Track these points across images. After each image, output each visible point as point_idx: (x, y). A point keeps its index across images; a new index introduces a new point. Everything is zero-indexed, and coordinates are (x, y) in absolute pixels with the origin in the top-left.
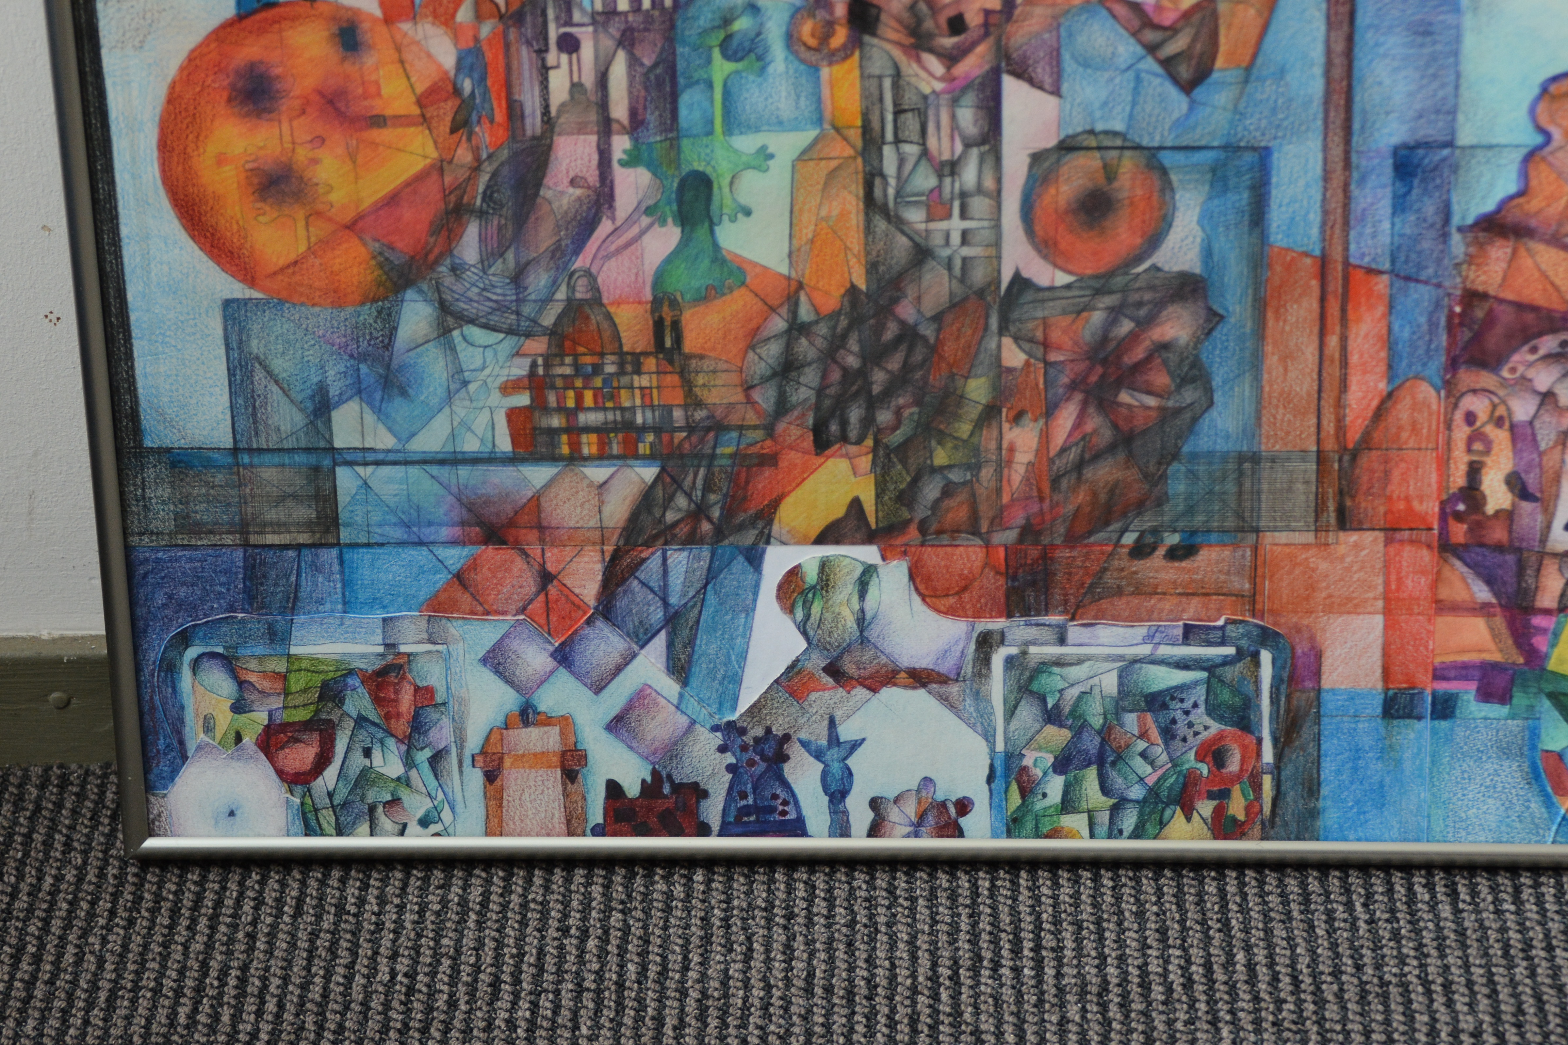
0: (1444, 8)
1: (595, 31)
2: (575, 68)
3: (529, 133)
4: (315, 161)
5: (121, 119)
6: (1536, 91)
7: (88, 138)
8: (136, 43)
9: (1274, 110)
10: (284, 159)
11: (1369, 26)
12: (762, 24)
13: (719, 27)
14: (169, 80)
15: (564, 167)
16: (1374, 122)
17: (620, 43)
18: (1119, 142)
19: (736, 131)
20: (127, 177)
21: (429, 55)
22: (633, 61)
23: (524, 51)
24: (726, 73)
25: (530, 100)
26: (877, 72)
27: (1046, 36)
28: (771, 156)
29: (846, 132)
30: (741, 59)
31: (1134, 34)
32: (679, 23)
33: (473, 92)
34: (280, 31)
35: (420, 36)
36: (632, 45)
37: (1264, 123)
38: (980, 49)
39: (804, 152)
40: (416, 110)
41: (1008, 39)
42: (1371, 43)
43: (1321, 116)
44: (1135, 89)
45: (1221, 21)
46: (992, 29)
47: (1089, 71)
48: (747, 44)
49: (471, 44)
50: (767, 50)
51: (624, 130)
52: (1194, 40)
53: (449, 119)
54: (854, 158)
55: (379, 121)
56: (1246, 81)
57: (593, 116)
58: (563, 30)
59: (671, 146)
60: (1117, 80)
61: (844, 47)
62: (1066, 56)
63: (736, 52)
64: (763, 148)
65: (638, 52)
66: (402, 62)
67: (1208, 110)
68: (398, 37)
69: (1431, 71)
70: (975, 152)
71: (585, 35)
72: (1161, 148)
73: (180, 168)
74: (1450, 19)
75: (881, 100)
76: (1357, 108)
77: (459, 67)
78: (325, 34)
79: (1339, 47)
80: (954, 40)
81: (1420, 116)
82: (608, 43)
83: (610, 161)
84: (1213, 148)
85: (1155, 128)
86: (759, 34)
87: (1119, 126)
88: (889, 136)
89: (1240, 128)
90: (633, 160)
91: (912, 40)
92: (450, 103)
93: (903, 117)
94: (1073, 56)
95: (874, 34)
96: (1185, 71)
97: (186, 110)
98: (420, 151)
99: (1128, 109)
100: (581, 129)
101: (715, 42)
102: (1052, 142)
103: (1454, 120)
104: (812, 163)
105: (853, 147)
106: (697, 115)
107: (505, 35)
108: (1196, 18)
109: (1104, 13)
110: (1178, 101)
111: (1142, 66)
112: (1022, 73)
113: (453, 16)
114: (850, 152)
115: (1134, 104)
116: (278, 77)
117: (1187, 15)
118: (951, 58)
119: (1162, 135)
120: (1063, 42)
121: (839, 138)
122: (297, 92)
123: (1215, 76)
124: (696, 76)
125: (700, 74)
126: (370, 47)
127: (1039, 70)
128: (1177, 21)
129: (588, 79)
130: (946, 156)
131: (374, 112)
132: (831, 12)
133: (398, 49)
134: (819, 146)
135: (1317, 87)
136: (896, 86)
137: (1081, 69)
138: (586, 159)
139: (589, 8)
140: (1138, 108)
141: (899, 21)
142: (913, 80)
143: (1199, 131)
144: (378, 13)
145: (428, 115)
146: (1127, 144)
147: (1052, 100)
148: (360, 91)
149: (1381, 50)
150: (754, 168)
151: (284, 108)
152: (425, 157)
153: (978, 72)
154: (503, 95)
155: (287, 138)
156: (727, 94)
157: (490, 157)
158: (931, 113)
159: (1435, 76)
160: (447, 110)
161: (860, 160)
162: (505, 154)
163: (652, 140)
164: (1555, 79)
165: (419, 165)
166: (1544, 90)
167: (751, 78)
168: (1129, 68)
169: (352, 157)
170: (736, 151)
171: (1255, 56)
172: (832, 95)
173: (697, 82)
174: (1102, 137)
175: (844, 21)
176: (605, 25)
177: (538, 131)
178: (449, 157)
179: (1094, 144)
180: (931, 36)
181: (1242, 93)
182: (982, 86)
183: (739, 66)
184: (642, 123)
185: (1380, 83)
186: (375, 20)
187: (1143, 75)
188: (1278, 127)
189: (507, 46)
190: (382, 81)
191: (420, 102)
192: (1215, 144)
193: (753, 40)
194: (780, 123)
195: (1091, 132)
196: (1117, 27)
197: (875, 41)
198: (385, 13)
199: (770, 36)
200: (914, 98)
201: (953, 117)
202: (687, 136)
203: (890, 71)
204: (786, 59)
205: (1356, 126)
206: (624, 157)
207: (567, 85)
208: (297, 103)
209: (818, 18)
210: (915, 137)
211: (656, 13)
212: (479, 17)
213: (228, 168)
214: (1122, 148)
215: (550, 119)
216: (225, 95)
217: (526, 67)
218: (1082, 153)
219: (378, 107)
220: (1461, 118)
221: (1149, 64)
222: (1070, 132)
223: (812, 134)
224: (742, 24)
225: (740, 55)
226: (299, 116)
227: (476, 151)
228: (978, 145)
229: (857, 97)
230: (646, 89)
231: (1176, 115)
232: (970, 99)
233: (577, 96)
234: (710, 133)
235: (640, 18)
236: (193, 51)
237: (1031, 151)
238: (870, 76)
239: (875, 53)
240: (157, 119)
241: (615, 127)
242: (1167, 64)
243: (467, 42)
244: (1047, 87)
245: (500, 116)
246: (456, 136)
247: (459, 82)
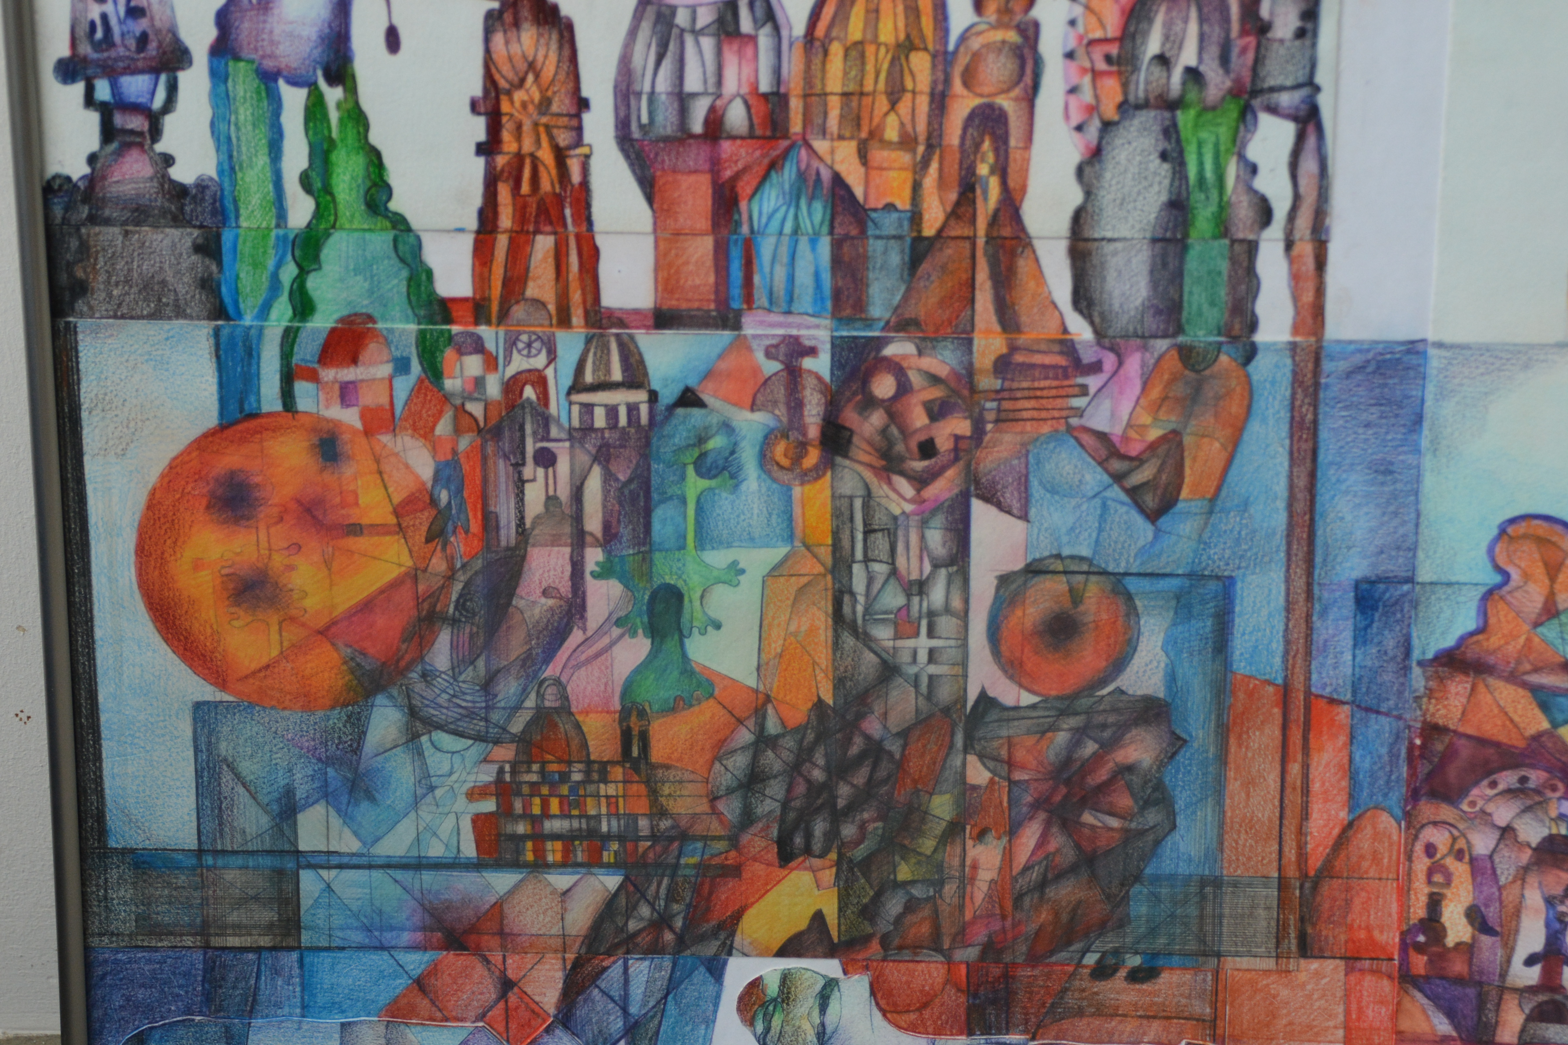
0: (1405, 449)
1: (572, 446)
2: (551, 481)
3: (503, 543)
4: (291, 568)
5: (100, 524)
6: (1495, 532)
7: (67, 542)
8: (119, 451)
9: (1238, 541)
10: (260, 565)
11: (1331, 463)
12: (735, 444)
13: (694, 445)
14: (150, 486)
15: (536, 578)
16: (1336, 556)
17: (596, 459)
18: (1085, 568)
19: (708, 546)
20: (104, 580)
21: (407, 466)
22: (608, 477)
23: (501, 463)
24: (699, 491)
25: (505, 511)
26: (848, 492)
27: (1015, 462)
28: (742, 572)
29: (816, 550)
30: (715, 477)
31: (1100, 464)
32: (654, 440)
33: (449, 503)
34: (261, 441)
35: (399, 448)
36: (608, 461)
37: (1228, 553)
38: (950, 473)
39: (774, 569)
40: (392, 520)
41: (978, 464)
42: (1334, 479)
43: (1283, 548)
44: (1101, 516)
45: (1186, 454)
46: (962, 454)
47: (1057, 497)
48: (721, 462)
49: (450, 457)
50: (740, 468)
51: (597, 543)
52: (1160, 470)
53: (424, 528)
54: (824, 576)
55: (355, 530)
56: (1211, 512)
57: (567, 529)
58: (540, 445)
59: (644, 559)
60: (1084, 507)
61: (816, 467)
62: (1034, 483)
63: (709, 470)
64: (735, 563)
65: (613, 468)
66: (380, 473)
67: (1174, 538)
68: (377, 448)
69: (1392, 508)
70: (943, 572)
71: (562, 451)
72: (1126, 574)
73: (157, 573)
74: (1411, 459)
75: (852, 519)
76: (1319, 542)
77: (436, 478)
78: (306, 444)
79: (1302, 482)
80: (926, 463)
81: (1382, 552)
82: (584, 458)
83: (583, 573)
84: (1178, 575)
85: (1121, 554)
86: (733, 453)
87: (1085, 551)
88: (859, 555)
89: (1204, 557)
90: (605, 572)
91: (884, 463)
92: (426, 514)
93: (872, 537)
94: (1041, 483)
95: (846, 456)
96: (1150, 501)
97: (165, 516)
98: (395, 560)
99: (1094, 535)
100: (555, 541)
101: (690, 460)
102: (1019, 566)
103: (1414, 556)
104: (782, 579)
105: (823, 564)
106: (669, 529)
107: (483, 448)
108: (1162, 450)
109: (1072, 441)
110: (1144, 529)
111: (1108, 494)
112: (990, 498)
113: (433, 429)
114: (819, 569)
115: (1100, 530)
116: (257, 485)
117: (1153, 447)
118: (921, 481)
119: (1128, 562)
120: (1031, 469)
121: (809, 555)
122: (275, 500)
123: (1180, 505)
124: (670, 492)
125: (674, 490)
126: (349, 458)
127: (1008, 495)
128: (1144, 452)
129: (564, 493)
130: (914, 576)
131: (351, 521)
132: (805, 435)
133: (377, 461)
134: (790, 563)
135: (1280, 520)
136: (866, 506)
137: (1048, 495)
138: (559, 570)
139: (567, 425)
140: (1105, 534)
141: (870, 443)
142: (884, 501)
143: (1164, 559)
144: (359, 425)
145: (404, 525)
146: (1093, 569)
147: (1020, 525)
148: (338, 500)
149: (1343, 487)
150: (724, 583)
151: (262, 516)
152: (400, 565)
153: (947, 495)
154: (479, 506)
155: (264, 544)
156: (700, 509)
157: (464, 566)
158: (900, 533)
159: (1396, 514)
160: (423, 520)
161: (829, 578)
162: (479, 564)
163: (624, 553)
164: (1513, 521)
165: (394, 573)
166: (1503, 531)
167: (724, 495)
168: (1095, 496)
169: (327, 563)
170: (707, 566)
171: (1219, 489)
172: (804, 514)
173: (671, 498)
174: (1068, 562)
175: (817, 443)
176: (582, 442)
177: (513, 542)
178: (423, 566)
179: (1061, 568)
180: (902, 459)
181: (1206, 524)
182: (951, 509)
183: (713, 483)
184: (615, 536)
185: (1342, 519)
186: (355, 431)
187: (1109, 503)
188: (1242, 557)
189: (485, 459)
190: (360, 491)
191: (398, 512)
192: (1180, 572)
193: (726, 459)
194: (752, 539)
195: (1058, 556)
196: (1085, 455)
197: (847, 462)
198: (365, 424)
199: (744, 455)
200: (884, 519)
201: (922, 538)
202: (660, 550)
203: (861, 492)
204: (759, 477)
205: (1318, 559)
206: (597, 569)
207: (543, 497)
208: (275, 511)
209: (792, 438)
210: (884, 556)
211: (633, 430)
212: (458, 431)
213: (203, 573)
214: (1088, 573)
215: (524, 530)
216: (204, 502)
217: (503, 479)
218: (1049, 576)
219: (354, 516)
220: (1421, 555)
221: (1116, 492)
222: (1038, 556)
223: (782, 551)
224: (716, 443)
225: (713, 472)
226: (277, 523)
227: (450, 561)
228: (946, 566)
229: (828, 516)
230: (620, 503)
231: (1141, 543)
232: (939, 520)
233: (552, 509)
234: (682, 547)
235: (616, 435)
236: (175, 459)
237: (998, 573)
238: (841, 497)
239: (847, 475)
240: (136, 524)
241: (589, 539)
242: (1134, 493)
243: (445, 455)
244: (1015, 511)
245: (475, 527)
246: (431, 546)
247: (436, 492)
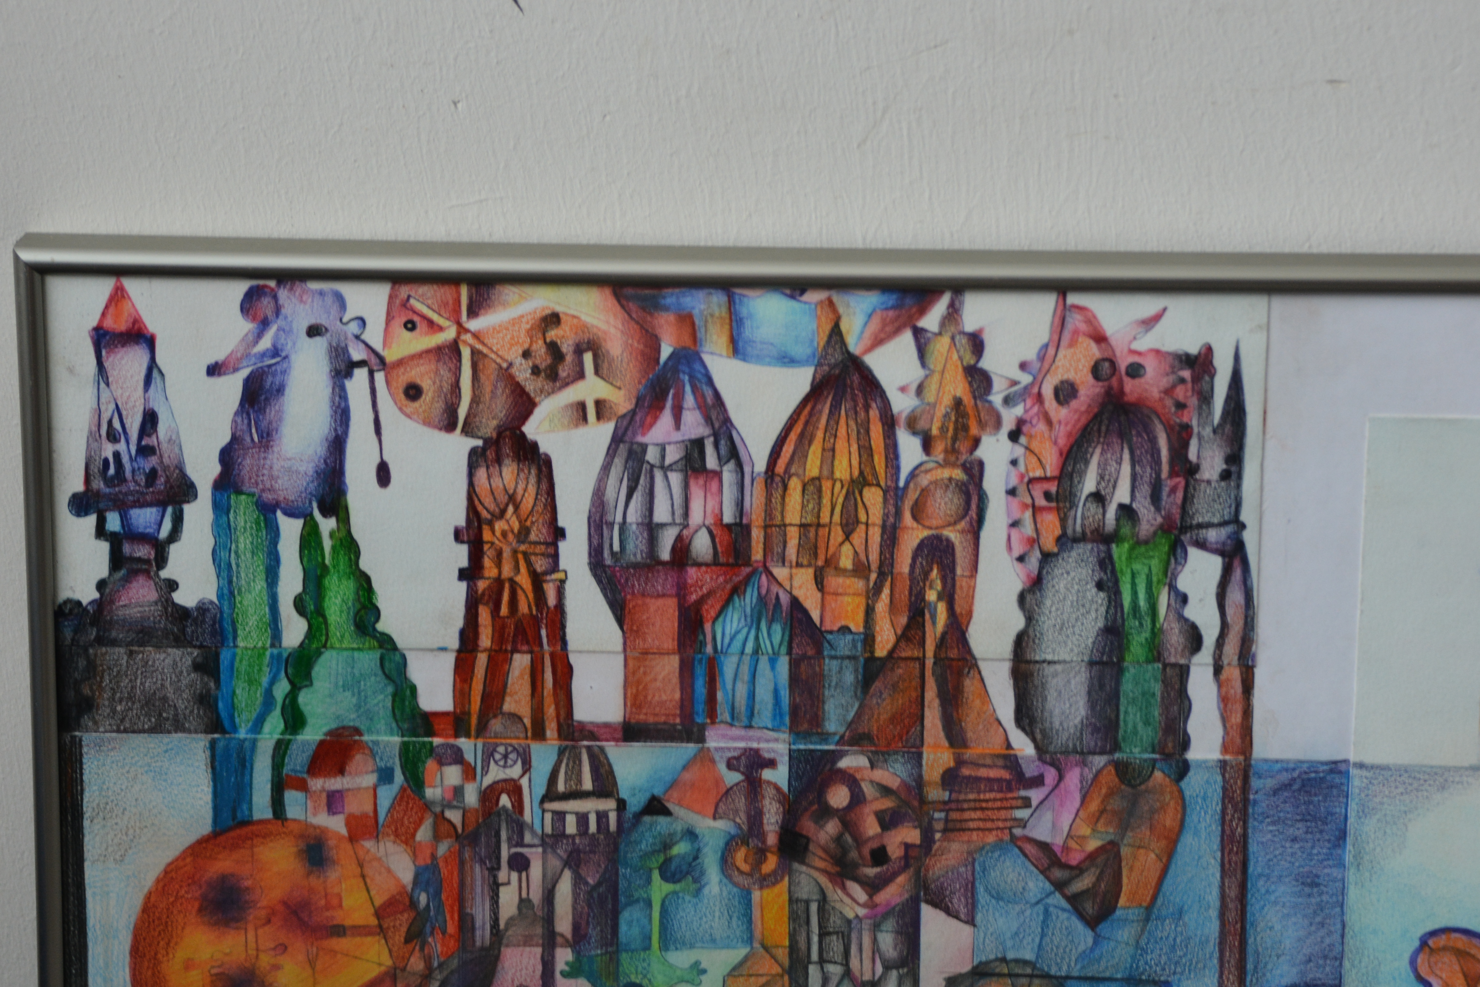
0: (1331, 863)
1: (544, 852)
2: (524, 885)
3: (478, 943)
4: (276, 967)
5: (98, 927)
6: (1417, 943)
7: (66, 944)
8: (118, 857)
9: (1173, 948)
10: (247, 965)
11: (1260, 875)
12: (699, 850)
13: (659, 851)
14: (146, 890)
15: (509, 978)
16: (1266, 964)
17: (567, 864)
18: (1029, 971)
19: (672, 947)
20: (99, 980)
21: (389, 871)
22: (578, 880)
23: (477, 868)
24: (663, 895)
25: (481, 913)
26: (805, 897)
27: (962, 869)
28: (704, 971)
29: (774, 951)
30: (679, 881)
31: (1042, 872)
32: (622, 846)
33: (428, 905)
34: (252, 847)
35: (382, 852)
36: (578, 866)
37: (1164, 959)
38: (901, 879)
39: (734, 969)
40: (373, 921)
41: (927, 870)
42: (1263, 890)
43: (1216, 955)
44: (1044, 922)
45: (1123, 864)
46: (912, 861)
47: (1001, 903)
48: (684, 868)
49: (429, 862)
50: (702, 873)
51: (567, 944)
52: (1099, 879)
53: (404, 930)
54: (782, 976)
55: (339, 931)
56: (1147, 920)
57: (539, 930)
58: (514, 850)
59: (611, 959)
60: (1028, 913)
61: (774, 872)
62: (980, 889)
63: (674, 875)
64: (697, 964)
65: (583, 872)
66: (363, 876)
67: (1112, 944)
68: (361, 853)
69: (1318, 919)
70: (894, 974)
71: (535, 855)
72: (1068, 977)
73: (150, 973)
74: (1335, 872)
75: (808, 922)
76: (1250, 950)
77: (416, 882)
78: (294, 850)
79: (1233, 893)
80: (878, 870)
81: (1310, 960)
82: (555, 863)
83: (553, 972)
84: (1116, 980)
85: (1063, 958)
86: (696, 858)
87: (1029, 955)
88: (815, 956)
89: (1141, 963)
90: (574, 972)
91: (838, 869)
92: (406, 915)
93: (827, 939)
94: (986, 889)
95: (803, 862)
96: (1090, 908)
97: (159, 919)
98: (376, 959)
99: (1037, 940)
100: (527, 941)
101: (654, 865)
102: (966, 968)
103: (1341, 964)
104: (742, 979)
105: (781, 966)
106: (636, 931)
107: (460, 853)
108: (1100, 860)
109: (1016, 850)
110: (1084, 936)
111: (1050, 901)
112: (940, 903)
113: (413, 835)
114: (776, 969)
115: (1043, 935)
116: (247, 889)
117: (1092, 857)
118: (873, 887)
119: (1069, 966)
120: (977, 876)
121: (767, 956)
122: (264, 903)
123: (1118, 913)
124: (636, 895)
125: (642, 893)
126: (334, 862)
127: (955, 901)
128: (1084, 861)
129: (536, 895)
130: (867, 977)
131: (335, 922)
132: (764, 842)
133: (361, 865)
134: (749, 963)
135: (1213, 928)
136: (821, 910)
137: (993, 901)
138: (531, 969)
139: (539, 832)
140: (1047, 939)
141: (825, 850)
142: (838, 906)
143: (1103, 964)
144: (344, 831)
145: (385, 926)
146: (1036, 972)
147: (967, 929)
148: (323, 902)
149: (1272, 898)
150: (687, 982)
151: (251, 917)
152: (380, 965)
153: (897, 900)
154: (456, 908)
155: (252, 944)
156: (664, 912)
157: (441, 965)
158: (854, 936)
159: (1322, 924)
160: (403, 921)
161: (786, 978)
162: (455, 963)
163: (593, 953)
164: (1434, 933)
165: (374, 972)
166: (1424, 943)
167: (687, 898)
168: (1037, 903)
169: (312, 963)
170: (671, 966)
171: (1154, 898)
172: (762, 916)
173: (637, 901)
174: (1012, 965)
175: (775, 849)
176: (554, 848)
177: (487, 942)
178: (402, 965)
179: (1006, 971)
180: (855, 866)
181: (1143, 931)
182: (902, 914)
183: (677, 887)
184: (585, 936)
185: (1271, 928)
186: (340, 838)
187: (1051, 909)
188: (1177, 963)
189: (462, 863)
190: (343, 894)
191: (379, 913)
192: (1119, 976)
193: (690, 865)
194: (713, 941)
195: (1004, 960)
196: (1028, 864)
197: (804, 868)
198: (349, 831)
199: (706, 861)
200: (838, 922)
201: (875, 941)
202: (626, 951)
203: (815, 897)
204: (721, 881)
205: (1250, 966)
206: (567, 968)
207: (516, 900)
208: (263, 913)
209: (751, 845)
210: (839, 958)
211: (602, 837)
212: (437, 837)
213: (194, 973)
214: (1031, 976)
215: (498, 931)
216: (197, 905)
217: (479, 883)
218: (994, 979)
219: (339, 917)
220: (1347, 964)
221: (1057, 899)
222: (984, 959)
223: (742, 952)
224: (681, 848)
225: (678, 876)
226: (264, 925)
227: (428, 960)
228: (897, 968)
229: (786, 919)
230: (589, 906)
231: (1082, 948)
232: (890, 924)
233: (524, 910)
234: (648, 948)
235: (586, 841)
236: (169, 864)
237: (946, 975)
238: (798, 900)
239: (803, 879)
240: (132, 927)
241: (559, 940)
242: (1074, 900)
243: (424, 859)
244: (962, 916)
245: (451, 928)
246: (410, 946)
247: (416, 895)
